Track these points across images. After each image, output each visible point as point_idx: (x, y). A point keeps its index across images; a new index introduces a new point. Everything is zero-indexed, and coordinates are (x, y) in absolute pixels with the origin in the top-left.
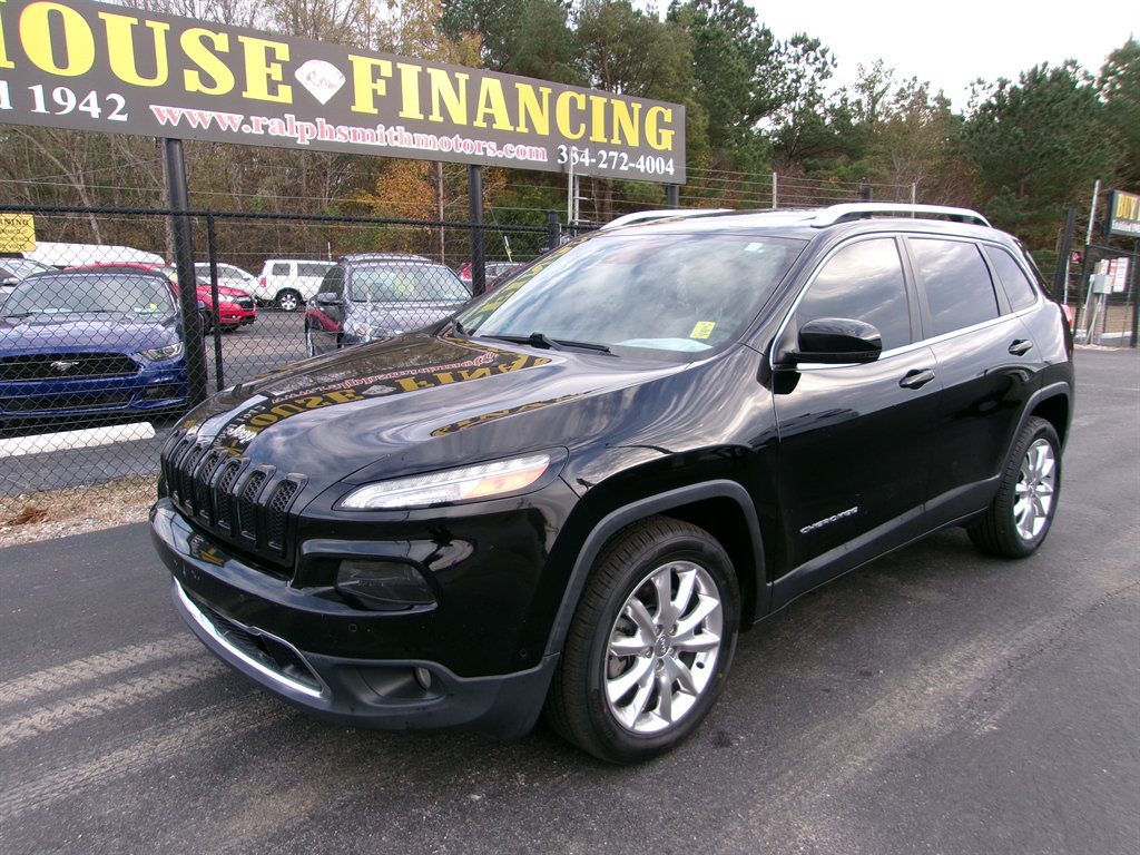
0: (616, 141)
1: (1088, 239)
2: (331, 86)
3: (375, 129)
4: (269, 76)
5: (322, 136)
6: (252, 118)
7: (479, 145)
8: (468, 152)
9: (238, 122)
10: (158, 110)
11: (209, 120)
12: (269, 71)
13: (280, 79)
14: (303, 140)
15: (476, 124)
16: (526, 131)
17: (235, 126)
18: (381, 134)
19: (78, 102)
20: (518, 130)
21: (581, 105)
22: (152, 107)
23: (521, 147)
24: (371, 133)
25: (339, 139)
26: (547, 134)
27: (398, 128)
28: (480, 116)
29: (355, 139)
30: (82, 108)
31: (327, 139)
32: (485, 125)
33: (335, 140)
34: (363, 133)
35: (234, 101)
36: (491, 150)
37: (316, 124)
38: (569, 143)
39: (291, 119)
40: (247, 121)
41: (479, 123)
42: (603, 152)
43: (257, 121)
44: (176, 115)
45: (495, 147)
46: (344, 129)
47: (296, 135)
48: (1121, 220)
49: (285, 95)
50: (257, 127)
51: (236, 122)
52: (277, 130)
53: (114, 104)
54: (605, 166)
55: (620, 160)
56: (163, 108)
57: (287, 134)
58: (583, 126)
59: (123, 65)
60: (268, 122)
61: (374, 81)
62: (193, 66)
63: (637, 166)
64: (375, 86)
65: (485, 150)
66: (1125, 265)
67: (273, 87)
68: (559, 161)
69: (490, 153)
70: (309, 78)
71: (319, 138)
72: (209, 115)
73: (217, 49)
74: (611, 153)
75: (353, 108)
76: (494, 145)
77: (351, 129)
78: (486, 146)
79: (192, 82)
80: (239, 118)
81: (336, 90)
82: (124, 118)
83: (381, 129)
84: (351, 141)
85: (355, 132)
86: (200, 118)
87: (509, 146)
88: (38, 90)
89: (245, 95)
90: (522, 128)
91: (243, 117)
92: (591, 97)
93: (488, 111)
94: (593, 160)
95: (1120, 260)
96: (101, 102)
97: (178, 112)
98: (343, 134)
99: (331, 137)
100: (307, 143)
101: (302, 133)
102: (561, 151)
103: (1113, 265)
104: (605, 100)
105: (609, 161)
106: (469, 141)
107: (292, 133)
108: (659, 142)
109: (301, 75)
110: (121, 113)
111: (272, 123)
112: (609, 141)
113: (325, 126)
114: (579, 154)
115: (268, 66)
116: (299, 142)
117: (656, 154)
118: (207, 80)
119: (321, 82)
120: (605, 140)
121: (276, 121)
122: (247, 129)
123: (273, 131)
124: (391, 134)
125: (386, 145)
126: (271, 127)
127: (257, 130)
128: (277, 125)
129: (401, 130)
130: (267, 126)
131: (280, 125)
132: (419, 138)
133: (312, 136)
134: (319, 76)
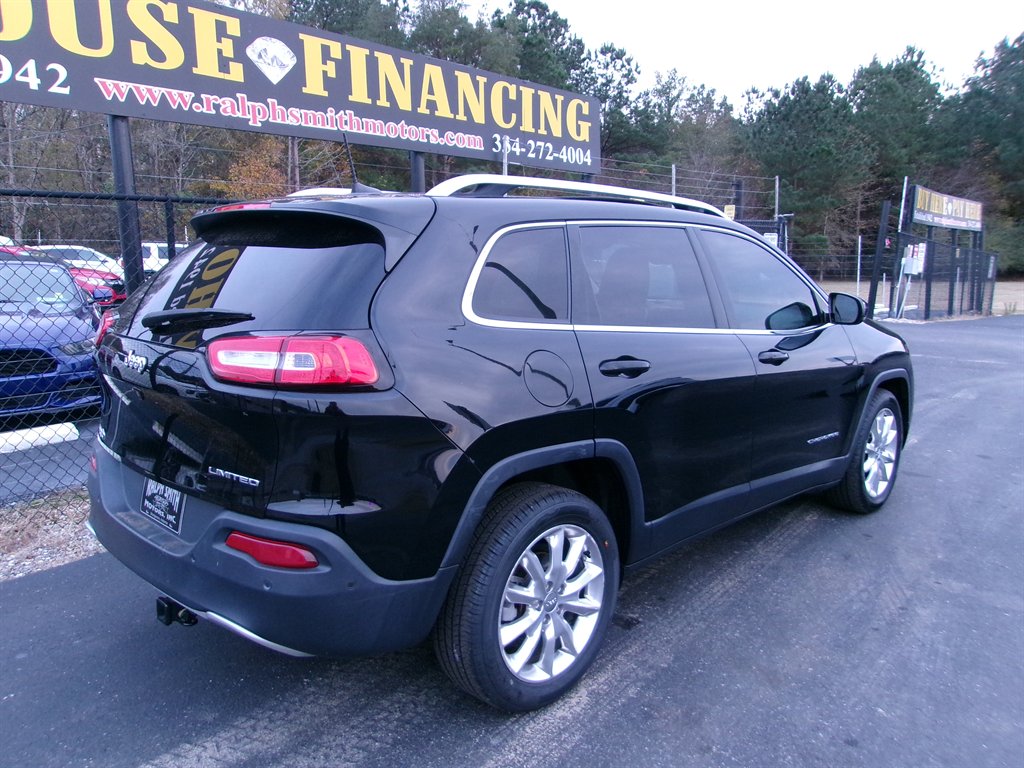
0: (542, 131)
1: (900, 227)
2: (282, 66)
3: (326, 113)
4: (220, 52)
5: (274, 118)
6: (203, 96)
7: (423, 132)
8: (413, 139)
9: (189, 100)
10: (104, 84)
11: (158, 96)
12: (219, 46)
13: (232, 56)
14: (255, 122)
15: (420, 110)
16: (465, 119)
17: (186, 103)
18: (332, 118)
19: (15, 71)
20: (458, 117)
21: (513, 96)
22: (96, 80)
23: (460, 134)
24: (322, 116)
25: (291, 121)
26: (483, 122)
27: (347, 112)
28: (423, 103)
29: (306, 122)
30: (19, 78)
31: (279, 121)
32: (427, 112)
33: (287, 122)
34: (315, 116)
35: (184, 77)
36: (433, 137)
37: (268, 105)
38: (503, 132)
39: (243, 98)
40: (197, 99)
41: (423, 110)
42: (531, 142)
43: (208, 100)
44: (123, 90)
45: (437, 135)
46: (295, 111)
47: (248, 116)
48: (920, 210)
49: (237, 73)
50: (208, 105)
51: (187, 99)
52: (229, 110)
53: (55, 74)
54: (533, 156)
55: (546, 150)
56: (109, 82)
57: (239, 115)
58: (514, 116)
59: (65, 31)
60: (220, 101)
61: (324, 63)
62: (141, 37)
63: (561, 157)
64: (325, 68)
65: (428, 137)
66: (924, 250)
67: (224, 65)
68: (494, 150)
69: (433, 141)
70: (260, 56)
71: (271, 120)
72: (158, 91)
73: (166, 19)
74: (539, 143)
75: (305, 90)
76: (436, 132)
77: (303, 111)
78: (429, 133)
79: (139, 54)
80: (189, 96)
81: (287, 70)
82: (66, 91)
83: (331, 112)
84: (303, 124)
85: (306, 114)
86: (149, 94)
87: (449, 134)
89: (195, 71)
90: (461, 117)
91: (193, 95)
92: (521, 88)
93: (431, 97)
94: (524, 150)
95: (921, 245)
96: (41, 73)
97: (124, 86)
98: (293, 115)
99: (283, 119)
100: (260, 125)
101: (255, 114)
102: (495, 139)
103: (916, 249)
104: (533, 91)
105: (537, 150)
106: (413, 127)
107: (244, 114)
108: (579, 134)
109: (251, 52)
110: (62, 85)
111: (224, 103)
112: (536, 131)
113: (278, 107)
114: (511, 143)
116: (251, 123)
117: (576, 145)
118: (156, 53)
119: (273, 61)
120: (533, 131)
121: (228, 100)
122: (198, 108)
123: (225, 110)
124: (341, 118)
125: (336, 129)
126: (223, 107)
127: (209, 109)
128: (228, 104)
129: (350, 115)
130: (219, 106)
131: (232, 105)
132: (367, 123)
133: (264, 117)
134: (270, 55)
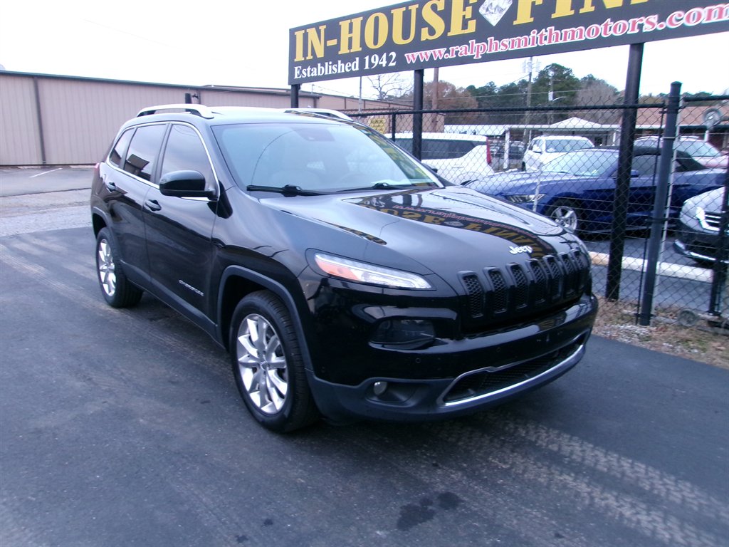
3: (529, 35)
4: (464, 16)
5: (490, 50)
6: (451, 48)
7: (634, 23)
9: (443, 53)
11: (429, 55)
13: (470, 17)
14: (478, 56)
17: (441, 55)
18: (533, 37)
19: (379, 60)
22: (406, 55)
23: (695, 10)
24: (526, 39)
27: (548, 29)
29: (513, 47)
30: (380, 63)
31: (493, 52)
33: (499, 50)
34: (519, 40)
35: (445, 41)
36: (650, 24)
37: (487, 43)
39: (473, 43)
40: (448, 52)
43: (453, 50)
44: (414, 57)
45: (655, 21)
46: (506, 41)
47: (474, 54)
49: (472, 27)
50: (452, 53)
52: (464, 52)
53: (392, 56)
56: (410, 54)
57: (469, 54)
59: (397, 35)
60: (459, 48)
62: (426, 25)
65: (641, 26)
67: (465, 26)
70: (487, 10)
71: (488, 52)
72: (429, 52)
73: (439, 10)
75: (515, 23)
76: (653, 19)
77: (511, 39)
78: (642, 21)
79: (425, 35)
80: (443, 50)
81: (504, 12)
83: (534, 33)
84: (510, 49)
85: (513, 41)
87: (676, 14)
88: (367, 58)
89: (449, 34)
91: (446, 49)
96: (387, 58)
97: (416, 54)
98: (503, 44)
99: (496, 49)
100: (480, 57)
101: (478, 51)
106: (621, 22)
107: (472, 53)
110: (393, 62)
111: (461, 49)
113: (494, 42)
115: (464, 10)
116: (475, 58)
118: (432, 32)
119: (495, 9)
121: (463, 47)
122: (447, 56)
123: (461, 54)
124: (541, 36)
125: (536, 45)
126: (460, 51)
127: (452, 55)
128: (464, 49)
129: (551, 30)
130: (458, 51)
131: (466, 48)
132: (566, 33)
133: (484, 51)
134: (494, 6)
